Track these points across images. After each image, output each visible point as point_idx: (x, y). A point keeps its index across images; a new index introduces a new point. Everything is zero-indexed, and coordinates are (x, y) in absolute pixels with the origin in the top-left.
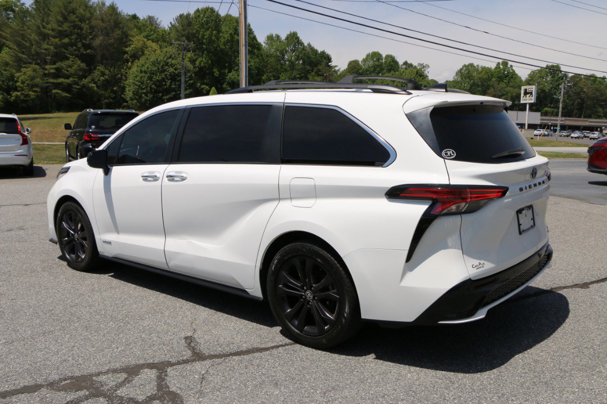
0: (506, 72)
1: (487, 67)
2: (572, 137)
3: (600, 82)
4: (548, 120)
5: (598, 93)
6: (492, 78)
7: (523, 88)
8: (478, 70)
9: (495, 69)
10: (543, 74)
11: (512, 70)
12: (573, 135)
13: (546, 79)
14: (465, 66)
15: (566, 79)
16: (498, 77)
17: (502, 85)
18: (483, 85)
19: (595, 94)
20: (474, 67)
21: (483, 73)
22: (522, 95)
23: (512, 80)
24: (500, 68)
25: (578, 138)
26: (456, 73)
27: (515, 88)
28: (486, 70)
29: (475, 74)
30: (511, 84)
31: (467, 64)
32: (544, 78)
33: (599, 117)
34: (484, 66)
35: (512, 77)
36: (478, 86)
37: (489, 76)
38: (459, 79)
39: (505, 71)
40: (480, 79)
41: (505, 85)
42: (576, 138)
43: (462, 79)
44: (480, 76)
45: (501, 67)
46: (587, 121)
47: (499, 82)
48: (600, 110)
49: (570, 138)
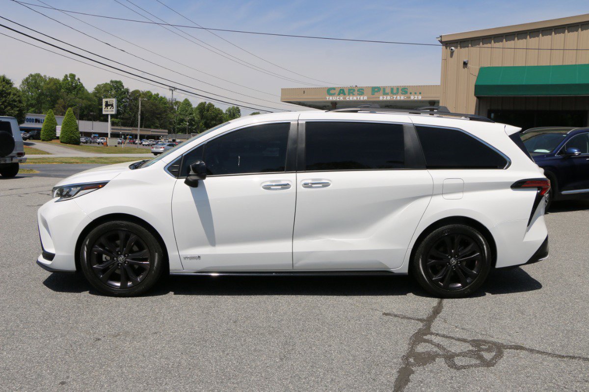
0: (74, 84)
1: (55, 78)
2: (144, 145)
3: (155, 98)
4: (119, 129)
5: (154, 107)
6: (60, 89)
7: (104, 100)
8: (46, 81)
9: (63, 81)
10: (108, 88)
11: (79, 82)
12: (144, 143)
13: (111, 93)
14: (31, 75)
15: (128, 94)
16: (67, 89)
17: (71, 96)
18: (51, 96)
19: (152, 108)
20: (41, 77)
21: (52, 84)
22: (104, 106)
23: (80, 92)
24: (67, 80)
25: (148, 145)
26: (23, 82)
27: (83, 100)
28: (54, 81)
29: (42, 84)
30: (79, 96)
31: (33, 74)
32: (109, 92)
33: (157, 127)
34: (51, 77)
35: (80, 90)
36: (47, 96)
37: (57, 87)
38: (26, 88)
39: (72, 83)
40: (49, 89)
41: (74, 97)
42: (146, 145)
43: (29, 88)
44: (49, 86)
45: (69, 79)
46: (149, 131)
47: (68, 93)
48: (157, 121)
49: (142, 145)
